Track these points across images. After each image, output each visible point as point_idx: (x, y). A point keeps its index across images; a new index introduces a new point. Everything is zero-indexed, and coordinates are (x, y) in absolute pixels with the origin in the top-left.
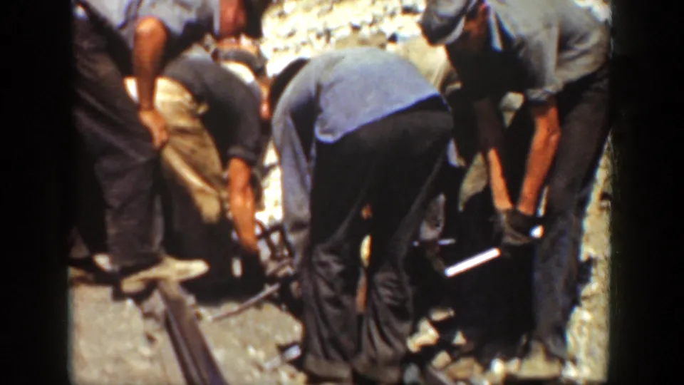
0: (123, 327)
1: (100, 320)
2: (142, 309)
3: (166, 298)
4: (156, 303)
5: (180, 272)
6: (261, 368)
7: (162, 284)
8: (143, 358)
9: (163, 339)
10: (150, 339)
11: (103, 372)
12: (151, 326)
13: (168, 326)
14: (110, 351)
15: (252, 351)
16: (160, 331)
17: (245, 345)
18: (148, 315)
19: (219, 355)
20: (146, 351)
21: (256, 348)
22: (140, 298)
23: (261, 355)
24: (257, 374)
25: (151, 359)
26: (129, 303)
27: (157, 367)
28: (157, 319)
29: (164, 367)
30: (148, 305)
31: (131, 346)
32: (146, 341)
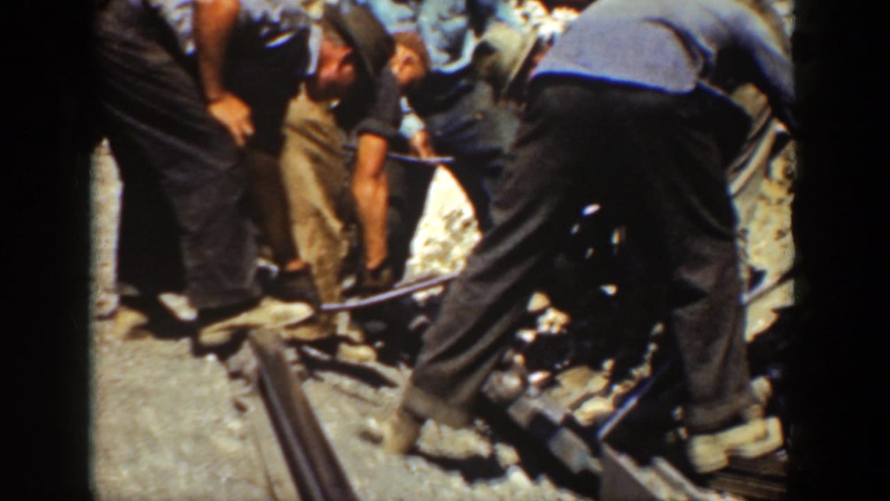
0: (204, 390)
1: (173, 382)
2: (227, 367)
3: (260, 351)
4: (246, 358)
5: (278, 318)
7: (253, 333)
8: (231, 434)
9: (256, 407)
10: (240, 408)
11: (180, 456)
12: (241, 389)
13: (262, 389)
14: (187, 426)
16: (252, 395)
17: (363, 415)
18: (235, 375)
20: (235, 424)
22: (224, 351)
25: (242, 438)
26: (211, 358)
27: (251, 449)
28: (248, 380)
29: (259, 449)
30: (236, 360)
31: (214, 417)
32: (234, 412)
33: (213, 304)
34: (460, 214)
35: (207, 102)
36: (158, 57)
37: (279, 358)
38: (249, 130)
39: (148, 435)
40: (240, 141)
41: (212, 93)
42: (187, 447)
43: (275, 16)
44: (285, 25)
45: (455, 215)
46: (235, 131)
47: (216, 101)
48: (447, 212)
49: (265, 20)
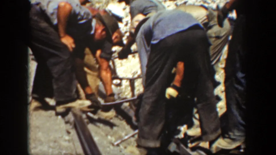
0: (57, 127)
1: (48, 124)
2: (65, 119)
3: (75, 115)
4: (70, 117)
5: (80, 105)
6: (113, 145)
7: (73, 110)
8: (66, 141)
9: (73, 132)
10: (69, 133)
11: (50, 147)
12: (69, 127)
13: (75, 127)
14: (52, 138)
15: (109, 137)
16: (72, 128)
17: (107, 135)
18: (67, 122)
19: (96, 139)
20: (67, 138)
21: (111, 136)
22: (64, 115)
23: (113, 139)
24: (112, 147)
25: (69, 141)
26: (60, 117)
27: (71, 144)
28: (71, 124)
29: (74, 144)
30: (67, 118)
31: (60, 136)
32: (66, 133)
33: (62, 100)
34: (137, 72)
35: (60, 38)
36: (44, 25)
37: (81, 117)
38: (73, 46)
39: (40, 141)
40: (71, 50)
41: (62, 35)
42: (52, 144)
43: (82, 13)
44: (85, 17)
45: (135, 73)
46: (69, 46)
47: (63, 37)
48: (133, 72)
49: (79, 14)
